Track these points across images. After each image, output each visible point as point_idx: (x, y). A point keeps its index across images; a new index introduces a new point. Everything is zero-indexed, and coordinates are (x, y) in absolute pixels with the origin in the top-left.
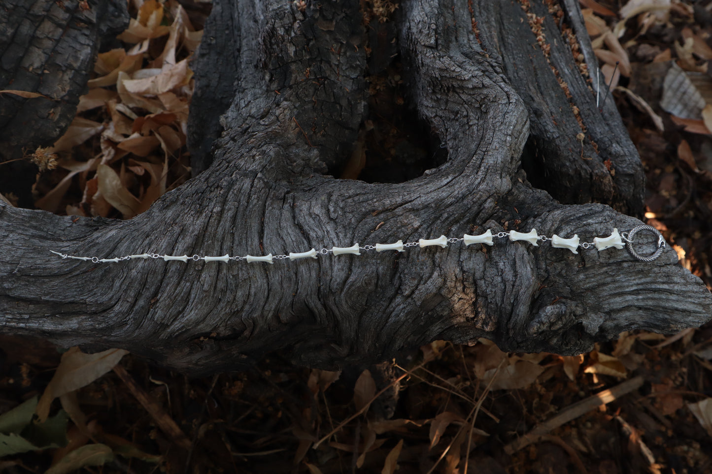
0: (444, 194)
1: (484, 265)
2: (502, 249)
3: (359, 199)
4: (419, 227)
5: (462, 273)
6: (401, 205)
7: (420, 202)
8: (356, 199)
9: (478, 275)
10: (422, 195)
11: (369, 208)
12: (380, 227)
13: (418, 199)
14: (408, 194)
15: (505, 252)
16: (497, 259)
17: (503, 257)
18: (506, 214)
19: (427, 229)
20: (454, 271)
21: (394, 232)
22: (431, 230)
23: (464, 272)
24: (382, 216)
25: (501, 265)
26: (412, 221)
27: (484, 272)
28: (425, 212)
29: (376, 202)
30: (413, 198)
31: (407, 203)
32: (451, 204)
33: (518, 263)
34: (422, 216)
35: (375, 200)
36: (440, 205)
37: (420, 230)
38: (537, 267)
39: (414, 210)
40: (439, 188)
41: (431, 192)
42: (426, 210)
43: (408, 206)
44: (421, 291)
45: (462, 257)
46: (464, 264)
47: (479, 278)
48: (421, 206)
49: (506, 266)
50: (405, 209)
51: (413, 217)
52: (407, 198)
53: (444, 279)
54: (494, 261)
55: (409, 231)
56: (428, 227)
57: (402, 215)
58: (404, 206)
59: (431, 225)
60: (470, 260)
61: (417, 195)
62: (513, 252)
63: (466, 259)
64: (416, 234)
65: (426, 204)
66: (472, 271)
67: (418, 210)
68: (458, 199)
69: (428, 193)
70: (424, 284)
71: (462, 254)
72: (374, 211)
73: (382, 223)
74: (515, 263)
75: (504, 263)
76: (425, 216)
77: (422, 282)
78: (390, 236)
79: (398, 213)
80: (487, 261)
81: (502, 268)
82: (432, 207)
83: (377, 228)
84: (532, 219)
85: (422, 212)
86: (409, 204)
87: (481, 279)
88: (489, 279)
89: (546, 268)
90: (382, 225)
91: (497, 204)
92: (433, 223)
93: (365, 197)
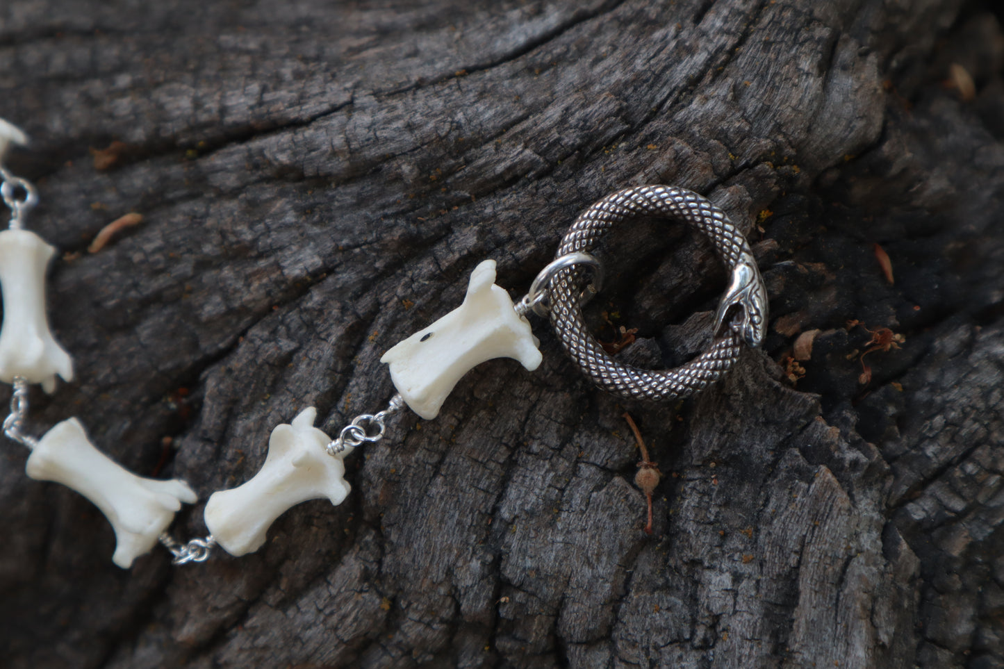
0: (488, 114)
1: (629, 563)
2: (745, 493)
3: (46, 61)
4: (317, 277)
5: (489, 591)
6: (245, 133)
7: (338, 141)
8: (32, 54)
9: (577, 618)
10: (363, 99)
11: (81, 118)
12: (113, 241)
13: (337, 120)
14: (298, 75)
15: (756, 519)
16: (700, 542)
17: (735, 543)
18: (815, 285)
19: (357, 297)
20: (449, 572)
21: (182, 280)
22: (376, 309)
23: (502, 586)
24: (141, 178)
25: (717, 582)
26: (284, 237)
27: (616, 601)
28: (361, 202)
29: (123, 93)
30: (311, 108)
31: (275, 126)
32: (511, 179)
33: (808, 608)
34: (340, 223)
35: (124, 80)
36: (451, 172)
37: (316, 298)
38: (920, 632)
39: (301, 177)
40: (469, 71)
41: (420, 85)
42: (368, 187)
43: (277, 147)
44: (261, 641)
45: (512, 493)
46: (514, 541)
47: (578, 634)
48: (340, 165)
49: (741, 606)
50: (256, 163)
51: (290, 218)
52: (282, 101)
53: (394, 601)
54: (687, 554)
55: (252, 293)
56: (366, 286)
57: (234, 193)
58: (256, 144)
59: (381, 275)
60: (552, 524)
61: (337, 93)
62: (796, 532)
63: (531, 514)
64: (294, 318)
65: (372, 153)
66: (549, 591)
67: (322, 181)
68: (555, 153)
69: (398, 92)
70: (283, 605)
71: (517, 478)
72: (103, 140)
73: (130, 218)
74: (790, 598)
75: (737, 578)
76: (355, 221)
77: (273, 597)
78: (157, 299)
79: (218, 180)
80: (645, 542)
81: (716, 607)
82: (399, 178)
83: (98, 243)
84: (962, 334)
85: (346, 195)
86: (285, 138)
87: (591, 642)
88: (633, 654)
89: (976, 636)
90: (129, 231)
91: (768, 224)
92: (395, 267)
93: (81, 54)
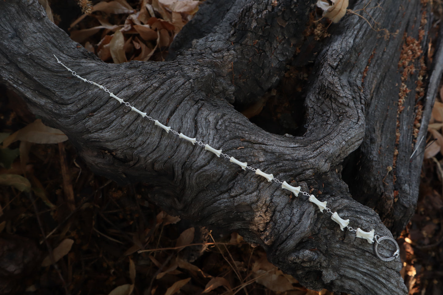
0: (288, 152)
1: (286, 205)
2: (301, 202)
3: (239, 127)
4: (262, 162)
5: (270, 202)
6: (260, 144)
7: (271, 148)
8: (237, 125)
9: (278, 208)
10: (274, 145)
11: (241, 134)
12: (240, 149)
13: (271, 146)
14: (267, 140)
15: (302, 205)
16: (295, 206)
17: (299, 207)
18: (316, 184)
19: (266, 166)
20: (266, 198)
21: (247, 156)
22: (268, 167)
23: (271, 202)
24: (245, 143)
25: (295, 210)
26: (260, 156)
27: (283, 208)
28: (270, 156)
29: (247, 134)
30: (268, 144)
31: (264, 144)
32: (288, 160)
33: (305, 215)
34: (267, 157)
35: (247, 132)
36: (281, 156)
37: (261, 164)
38: (315, 224)
39: (265, 151)
40: (286, 147)
41: (281, 146)
42: (272, 154)
43: (263, 147)
44: (241, 198)
45: (276, 193)
46: (274, 198)
47: (278, 210)
48: (270, 151)
49: (297, 213)
50: (260, 147)
51: (262, 154)
52: (265, 142)
53: (258, 199)
54: (293, 206)
55: (255, 161)
56: (267, 165)
57: (256, 149)
58: (261, 145)
59: (269, 164)
60: (279, 197)
61: (272, 143)
62: (306, 207)
63: (277, 195)
64: (258, 165)
65: (274, 151)
66: (276, 204)
67: (267, 152)
68: (294, 159)
69: (279, 146)
70: (245, 195)
71: (277, 191)
72: (243, 138)
73: (243, 147)
74: (303, 214)
75: (297, 210)
76: (269, 158)
77: (245, 194)
78: (243, 157)
79: (255, 147)
80: (288, 203)
81: (294, 213)
82: (276, 155)
83: (238, 148)
84: (329, 196)
85: (269, 154)
86: (265, 146)
87: (278, 212)
88: (283, 214)
89: (320, 228)
90: (242, 148)
91: (314, 175)
92: (271, 164)
93: (243, 128)
